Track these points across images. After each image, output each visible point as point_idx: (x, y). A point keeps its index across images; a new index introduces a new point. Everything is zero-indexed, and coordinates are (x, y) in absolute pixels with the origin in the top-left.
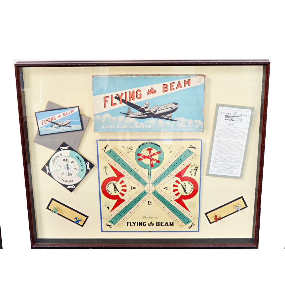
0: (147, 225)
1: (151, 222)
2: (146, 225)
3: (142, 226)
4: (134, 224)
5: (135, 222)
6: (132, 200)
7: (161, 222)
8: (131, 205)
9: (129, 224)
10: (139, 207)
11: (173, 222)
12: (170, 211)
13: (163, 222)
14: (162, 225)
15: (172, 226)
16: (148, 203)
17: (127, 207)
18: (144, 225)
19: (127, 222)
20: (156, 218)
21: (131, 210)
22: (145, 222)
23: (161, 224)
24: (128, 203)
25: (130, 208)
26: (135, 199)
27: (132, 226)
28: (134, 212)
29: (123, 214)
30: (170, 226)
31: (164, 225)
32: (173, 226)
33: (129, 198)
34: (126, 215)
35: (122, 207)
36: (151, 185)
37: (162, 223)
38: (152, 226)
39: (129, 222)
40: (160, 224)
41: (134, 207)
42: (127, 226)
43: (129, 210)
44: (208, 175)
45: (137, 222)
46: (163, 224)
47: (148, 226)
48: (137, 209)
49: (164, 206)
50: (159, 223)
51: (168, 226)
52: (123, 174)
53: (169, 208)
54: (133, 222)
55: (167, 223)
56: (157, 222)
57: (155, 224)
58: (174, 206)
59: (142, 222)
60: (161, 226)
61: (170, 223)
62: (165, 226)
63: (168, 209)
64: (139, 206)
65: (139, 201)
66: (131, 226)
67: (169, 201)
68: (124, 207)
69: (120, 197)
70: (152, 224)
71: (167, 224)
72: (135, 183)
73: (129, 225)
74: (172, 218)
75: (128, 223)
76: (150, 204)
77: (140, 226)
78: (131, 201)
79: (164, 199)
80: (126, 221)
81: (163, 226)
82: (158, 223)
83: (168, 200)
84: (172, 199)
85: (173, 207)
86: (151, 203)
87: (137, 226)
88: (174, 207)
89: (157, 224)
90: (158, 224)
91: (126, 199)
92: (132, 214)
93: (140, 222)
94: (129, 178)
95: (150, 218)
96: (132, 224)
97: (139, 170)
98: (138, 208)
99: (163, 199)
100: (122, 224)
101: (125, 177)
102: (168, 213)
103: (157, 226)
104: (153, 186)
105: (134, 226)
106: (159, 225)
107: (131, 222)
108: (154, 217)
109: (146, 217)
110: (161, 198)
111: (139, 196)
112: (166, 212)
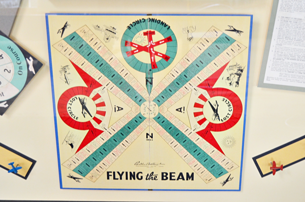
0: (144, 178)
1: (153, 173)
2: (142, 177)
3: (134, 179)
4: (121, 176)
5: (123, 173)
6: (116, 131)
7: (171, 173)
8: (114, 141)
9: (111, 175)
10: (129, 145)
11: (193, 174)
12: (188, 153)
13: (175, 173)
14: (173, 178)
15: (190, 181)
16: (147, 137)
17: (107, 144)
18: (140, 177)
19: (108, 173)
20: (161, 165)
21: (115, 150)
22: (141, 173)
23: (171, 176)
24: (109, 138)
25: (113, 145)
26: (123, 129)
27: (118, 179)
28: (120, 154)
29: (100, 157)
30: (187, 179)
31: (176, 178)
32: (193, 179)
33: (110, 128)
34: (105, 158)
35: (97, 145)
36: (152, 103)
37: (173, 175)
38: (155, 179)
39: (111, 172)
40: (168, 176)
41: (121, 144)
42: (108, 178)
43: (110, 150)
44: (261, 84)
45: (127, 173)
46: (174, 176)
47: (147, 179)
48: (125, 148)
49: (176, 142)
50: (167, 174)
51: (183, 179)
52: (98, 81)
53: (185, 147)
54: (118, 173)
55: (181, 174)
56: (163, 173)
57: (160, 177)
58: (196, 143)
59: (134, 173)
60: (171, 179)
61: (187, 174)
62: (178, 179)
63: (185, 150)
64: (130, 143)
65: (129, 133)
66: (114, 178)
67: (186, 134)
68: (102, 144)
69: (94, 126)
70: (153, 177)
71: (181, 177)
72: (122, 99)
73: (111, 178)
74: (190, 165)
75: (110, 174)
76: (151, 138)
77: (131, 179)
78: (115, 133)
79: (177, 130)
80: (104, 169)
81: (175, 180)
82: (165, 174)
83: (183, 132)
84: (192, 131)
85: (193, 145)
86: (152, 137)
87: (127, 179)
88: (195, 146)
89: (163, 176)
90: (166, 176)
91: (104, 130)
92: (116, 158)
93: (131, 173)
94: (109, 89)
95: (150, 166)
96: (117, 176)
97: (129, 73)
98: (127, 146)
99: (174, 131)
100: (98, 175)
101: (102, 87)
102: (183, 157)
103: (163, 179)
104: (157, 105)
105: (121, 179)
106: (167, 178)
107: (114, 173)
108: (157, 164)
109: (142, 163)
110: (171, 129)
111: (129, 124)
112: (179, 154)
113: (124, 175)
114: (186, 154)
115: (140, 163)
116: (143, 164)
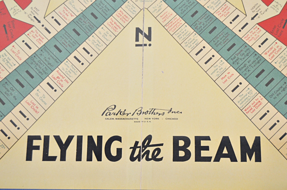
0: (126, 153)
1: (149, 138)
2: (119, 151)
3: (99, 159)
4: (64, 147)
5: (70, 138)
6: (63, 25)
7: (198, 140)
8: (56, 51)
9: (37, 148)
10: (90, 59)
11: (257, 140)
12: (241, 79)
13: (208, 138)
14: (204, 154)
15: (251, 162)
16: (137, 40)
17: (36, 60)
18: (114, 153)
19: (31, 139)
20: (171, 115)
21: (55, 74)
22: (119, 139)
23: (199, 148)
24: (45, 41)
25: (52, 61)
26: (77, 20)
27: (54, 159)
28: (66, 85)
29: (15, 93)
30: (244, 159)
31: (212, 153)
32: (258, 159)
33: (49, 18)
34: (28, 98)
35: (12, 61)
37: (203, 143)
38: (154, 158)
39: (38, 138)
40: (192, 148)
41: (71, 58)
42: (29, 158)
43: (45, 73)
45: (80, 139)
46: (207, 148)
47: (132, 159)
48: (82, 68)
49: (209, 51)
50: (187, 141)
51: (234, 159)
53: (233, 62)
54: (58, 139)
55: (226, 142)
56: (176, 140)
57: (167, 152)
58: (260, 51)
59: (100, 138)
60: (199, 158)
61: (243, 141)
62: (217, 159)
63: (232, 70)
64: (95, 55)
65: (92, 29)
66: (46, 157)
67: (235, 27)
68: (24, 58)
69: (11, 12)
70: (151, 149)
71: (225, 151)
73: (38, 155)
74: (250, 115)
75: (35, 143)
76: (146, 41)
77: (89, 159)
78: (59, 28)
79: (210, 17)
80: (23, 130)
81: (208, 159)
82: (181, 143)
83: (227, 23)
84: (248, 20)
85: (252, 59)
86: (149, 37)
87: (79, 158)
88: (260, 59)
89: (176, 148)
90: (184, 148)
91: (35, 23)
92: (55, 95)
93: (90, 138)
95: (142, 117)
96: (54, 150)
98: (86, 64)
99: (203, 20)
100: (4, 145)
102: (229, 91)
103: (176, 158)
105: (63, 158)
107: (47, 139)
108: (161, 112)
109: (123, 110)
110: (197, 16)
111: (96, 7)
112: (219, 81)
113: (73, 145)
114: (236, 83)
115: (116, 111)
116: (124, 114)
